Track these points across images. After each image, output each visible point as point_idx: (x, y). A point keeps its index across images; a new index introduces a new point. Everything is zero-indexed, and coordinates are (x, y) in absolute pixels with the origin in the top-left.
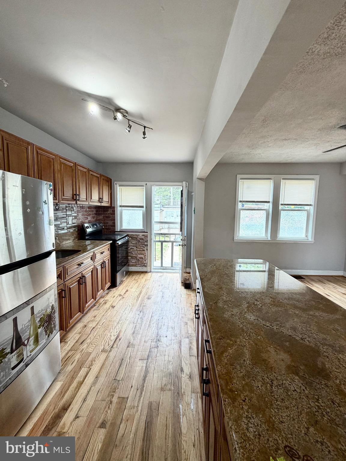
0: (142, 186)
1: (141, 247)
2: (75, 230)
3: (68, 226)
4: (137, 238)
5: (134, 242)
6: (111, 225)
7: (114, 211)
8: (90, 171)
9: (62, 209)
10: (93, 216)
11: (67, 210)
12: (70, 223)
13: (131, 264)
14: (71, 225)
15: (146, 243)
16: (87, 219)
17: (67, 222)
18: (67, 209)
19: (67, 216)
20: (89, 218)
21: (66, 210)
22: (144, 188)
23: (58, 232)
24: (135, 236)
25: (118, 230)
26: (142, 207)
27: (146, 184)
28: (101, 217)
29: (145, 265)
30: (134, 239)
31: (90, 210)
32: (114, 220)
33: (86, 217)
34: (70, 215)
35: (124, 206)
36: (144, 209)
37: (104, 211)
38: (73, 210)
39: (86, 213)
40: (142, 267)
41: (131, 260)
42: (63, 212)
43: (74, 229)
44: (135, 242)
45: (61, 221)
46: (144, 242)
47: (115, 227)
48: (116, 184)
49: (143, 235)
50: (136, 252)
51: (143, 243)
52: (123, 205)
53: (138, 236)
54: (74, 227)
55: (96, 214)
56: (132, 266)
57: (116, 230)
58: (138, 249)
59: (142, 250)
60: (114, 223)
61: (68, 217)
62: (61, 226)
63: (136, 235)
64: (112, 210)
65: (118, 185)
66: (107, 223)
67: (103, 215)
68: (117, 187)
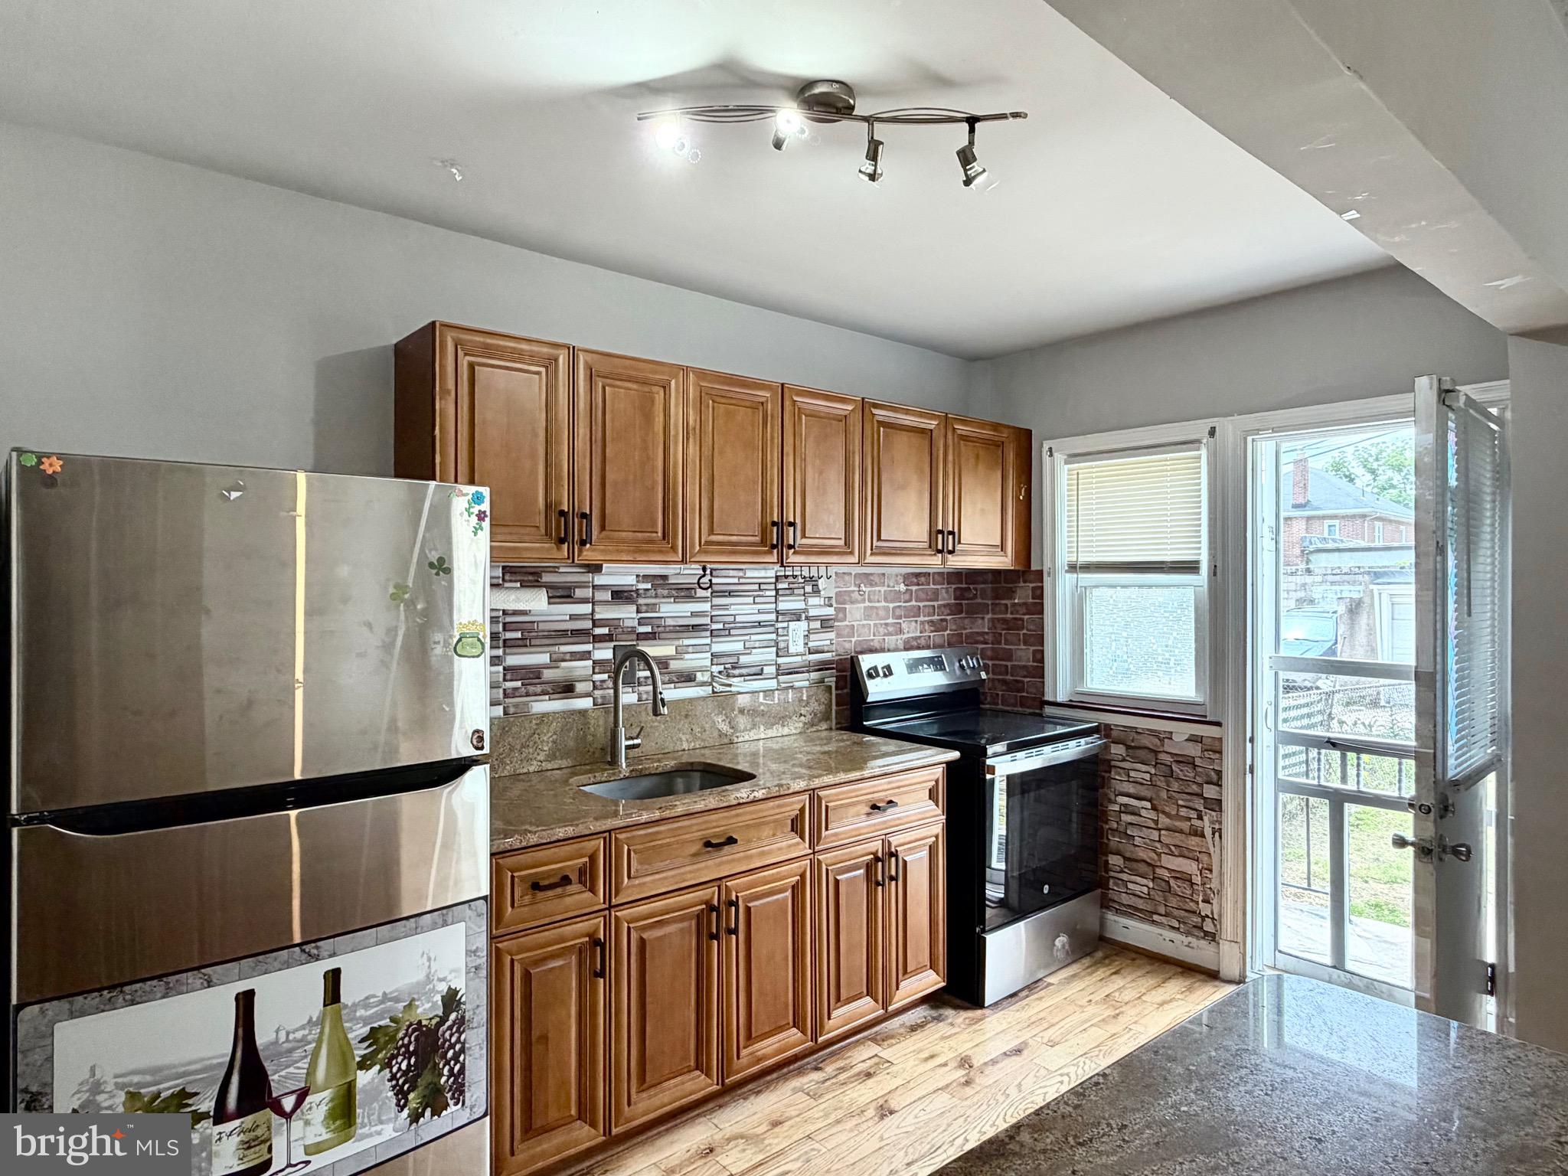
0: (1193, 443)
1: (1183, 812)
2: (822, 681)
3: (780, 660)
4: (1156, 753)
5: (1142, 772)
6: (1025, 667)
7: (1039, 594)
8: (876, 406)
9: (756, 587)
10: (936, 617)
11: (780, 592)
12: (792, 650)
13: (1125, 899)
14: (799, 659)
15: (1210, 792)
16: (901, 631)
17: (782, 645)
18: (780, 586)
19: (780, 619)
20: (912, 629)
21: (777, 590)
22: (1199, 457)
23: (730, 685)
24: (1146, 741)
25: (1059, 699)
26: (1191, 567)
27: (1212, 432)
28: (983, 625)
29: (1208, 926)
30: (1142, 753)
31: (914, 588)
32: (1040, 640)
33: (891, 621)
34: (796, 616)
35: (1088, 568)
36: (1203, 577)
37: (997, 596)
38: (816, 591)
39: (891, 605)
40: (1188, 934)
41: (1125, 877)
42: (758, 600)
43: (814, 675)
44: (1147, 777)
45: (747, 638)
46: (1199, 780)
47: (1042, 676)
48: (1051, 455)
49: (1193, 739)
50: (1155, 835)
51: (1195, 788)
52: (1084, 558)
53: (1162, 740)
54: (822, 666)
55: (956, 609)
56: (1130, 915)
57: (1048, 697)
58: (1164, 821)
59: (1185, 826)
60: (1039, 656)
61: (785, 625)
62: (743, 659)
63: (1154, 733)
64: (1034, 589)
65: (1059, 457)
66: (1009, 655)
67: (990, 616)
68: (1057, 468)
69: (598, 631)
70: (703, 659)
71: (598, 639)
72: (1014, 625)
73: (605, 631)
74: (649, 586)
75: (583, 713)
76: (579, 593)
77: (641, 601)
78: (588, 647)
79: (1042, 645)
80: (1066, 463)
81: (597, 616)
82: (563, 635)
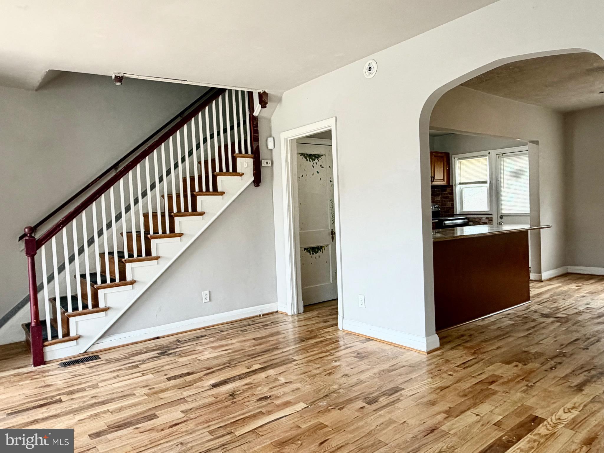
0: (485, 156)
4: (479, 222)
6: (449, 207)
22: (487, 159)
24: (477, 220)
25: (458, 213)
26: (485, 182)
27: (489, 153)
28: (438, 198)
30: (476, 223)
35: (463, 183)
36: (488, 184)
37: (442, 191)
47: (454, 209)
48: (454, 158)
49: (487, 218)
52: (462, 181)
53: (480, 220)
57: (455, 213)
60: (453, 204)
63: (478, 218)
64: (451, 189)
65: (456, 159)
66: (445, 205)
67: (440, 196)
68: (456, 161)
72: (446, 198)
79: (453, 202)
80: (458, 160)
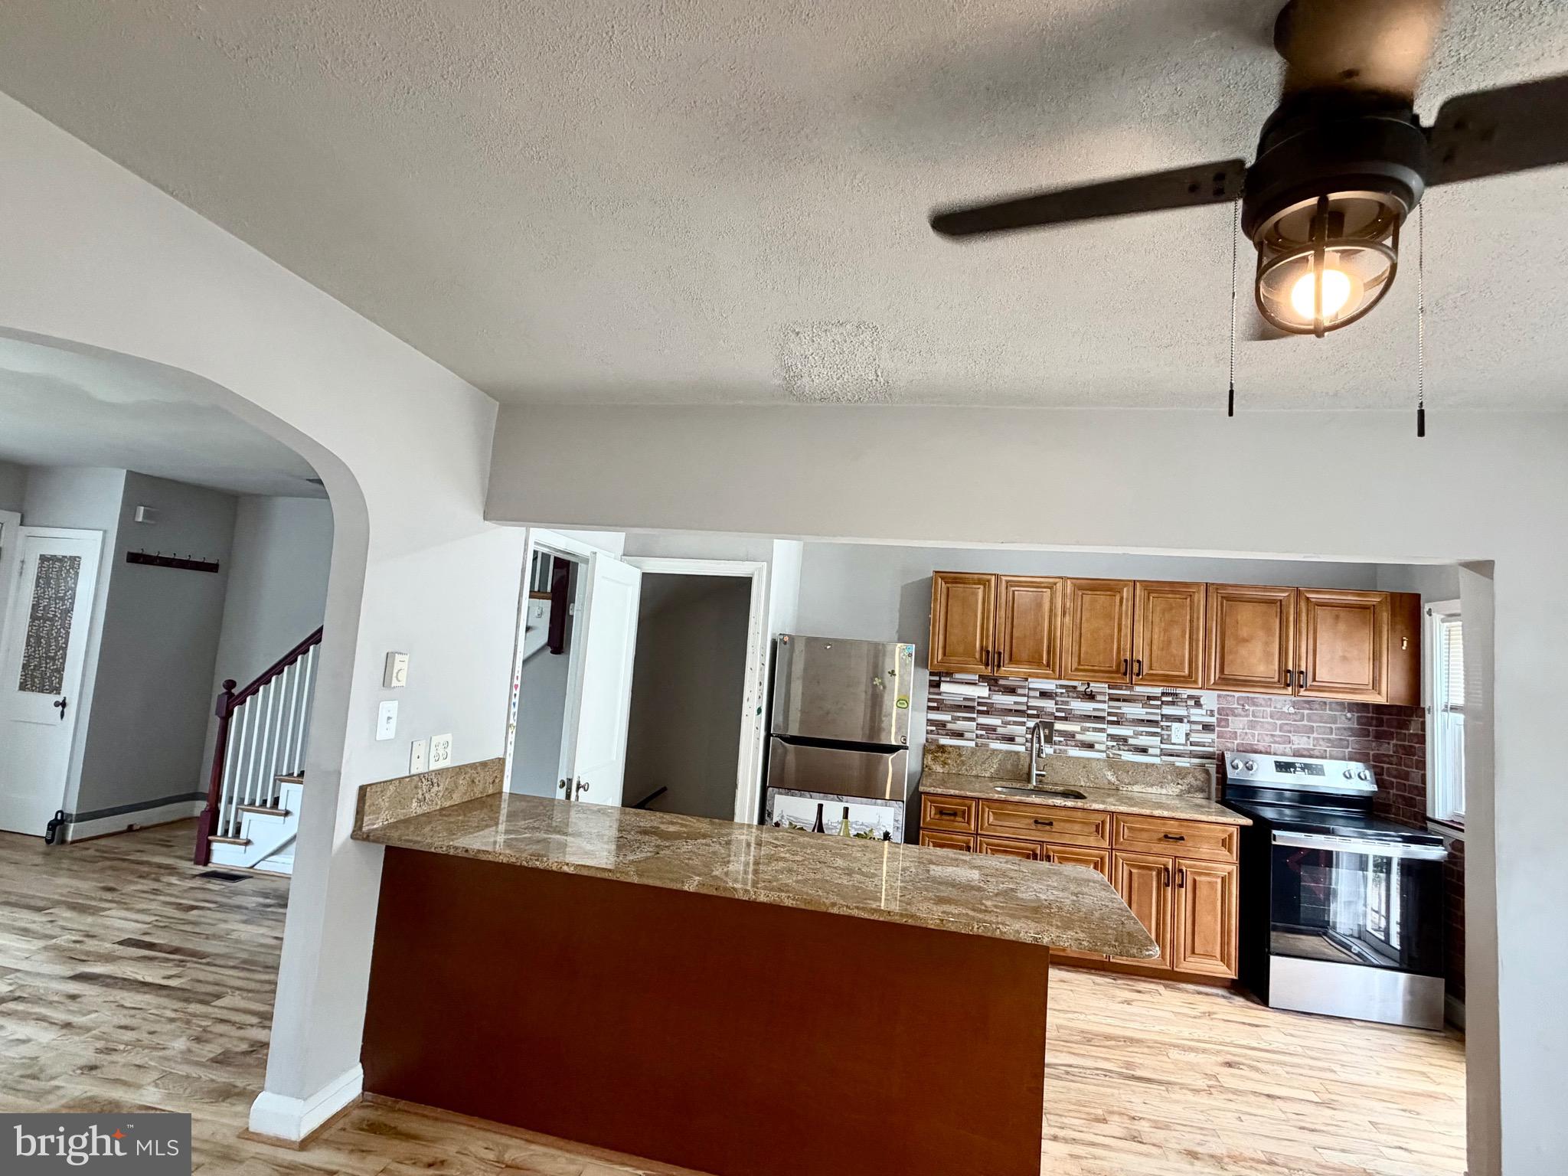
2: (1206, 765)
3: (1163, 746)
6: (1415, 786)
7: (1422, 727)
10: (1334, 736)
11: (1165, 703)
12: (1175, 741)
14: (1180, 747)
16: (1290, 742)
17: (1166, 736)
18: (1166, 699)
19: (1164, 720)
20: (1302, 742)
21: (1163, 701)
25: (1439, 816)
31: (1306, 712)
32: (1423, 767)
33: (1278, 733)
37: (1399, 726)
38: (1198, 704)
39: (1279, 722)
42: (1146, 706)
43: (1195, 761)
45: (1136, 728)
47: (1425, 797)
48: (1430, 615)
54: (1203, 756)
55: (1361, 733)
57: (1428, 814)
60: (1424, 780)
61: (1168, 724)
62: (1132, 741)
64: (1419, 723)
65: (1437, 617)
66: (1406, 776)
68: (1435, 626)
69: (1030, 712)
70: (1102, 737)
71: (1030, 716)
72: (1409, 751)
73: (1035, 712)
74: (1064, 691)
75: (1017, 753)
76: (1020, 691)
77: (1058, 699)
78: (1025, 720)
79: (1425, 770)
80: (1443, 621)
81: (1029, 704)
82: (1009, 712)
